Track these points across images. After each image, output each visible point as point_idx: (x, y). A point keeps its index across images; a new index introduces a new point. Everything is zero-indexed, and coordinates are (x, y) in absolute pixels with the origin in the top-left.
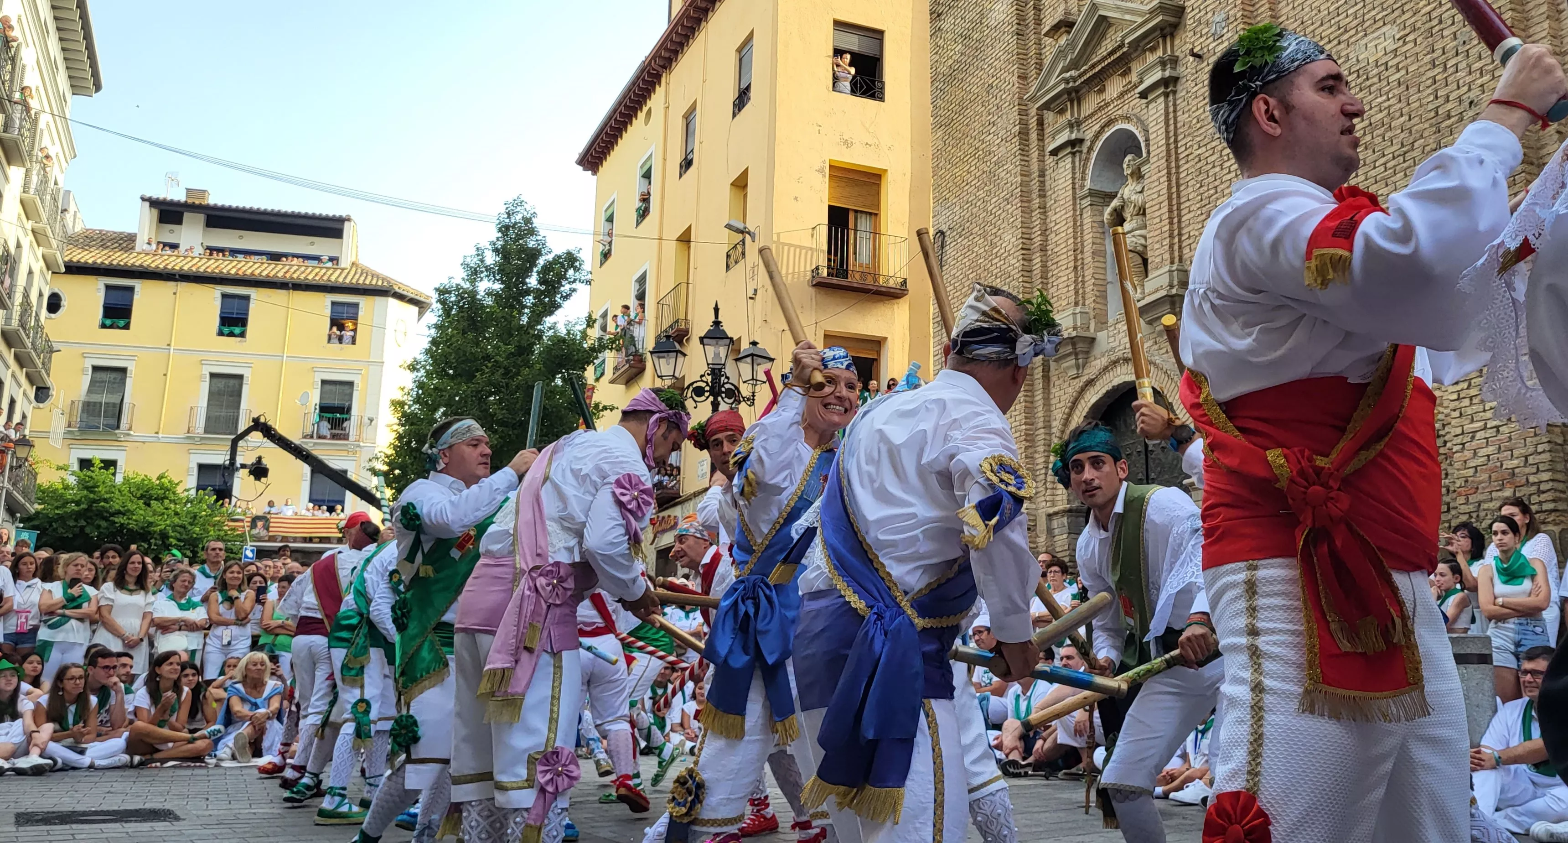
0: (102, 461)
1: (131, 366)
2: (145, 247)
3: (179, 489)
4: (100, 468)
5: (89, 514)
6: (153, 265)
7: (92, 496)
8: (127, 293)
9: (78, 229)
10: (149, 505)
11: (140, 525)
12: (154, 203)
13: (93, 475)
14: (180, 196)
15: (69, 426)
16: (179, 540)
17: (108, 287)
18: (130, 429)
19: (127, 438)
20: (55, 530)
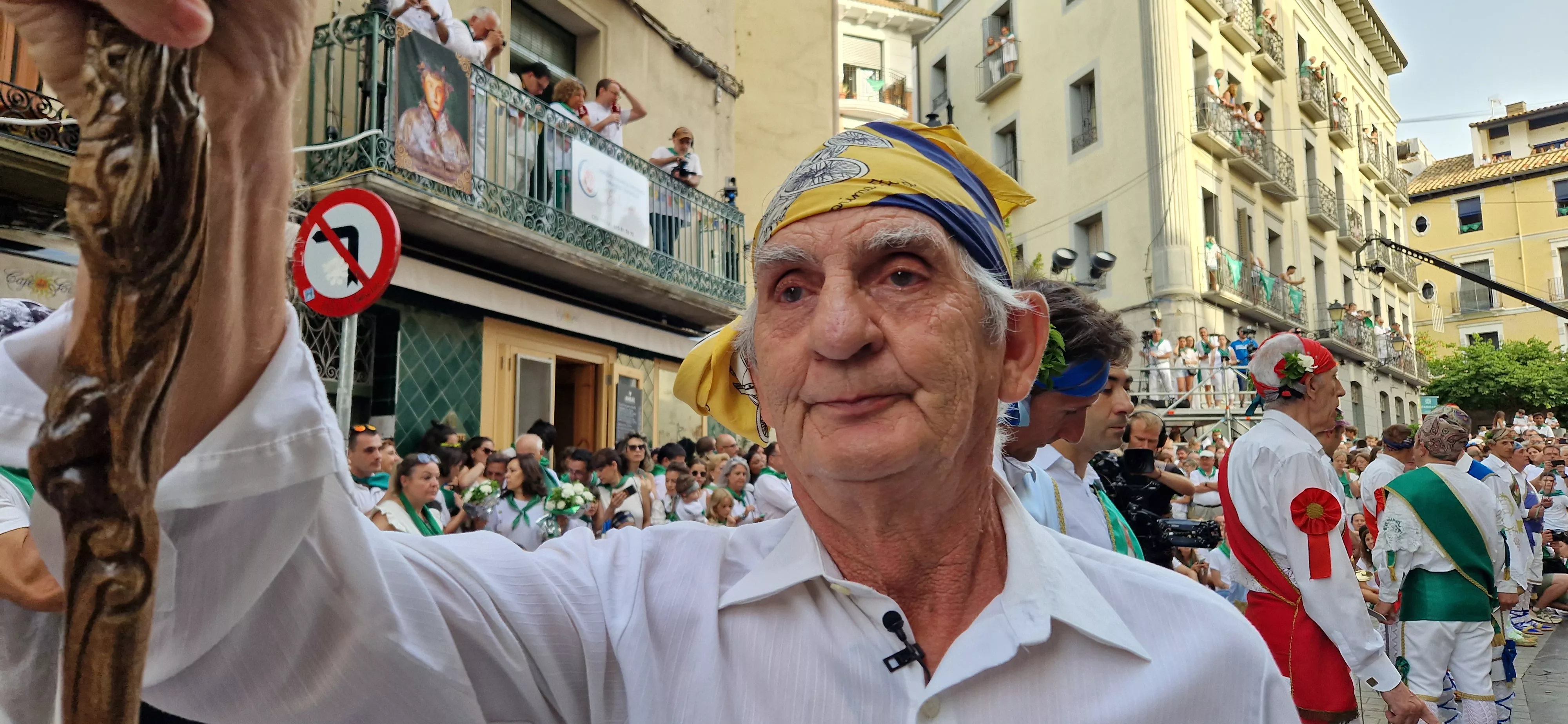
0: (1481, 335)
1: (1490, 257)
2: (1483, 162)
3: (1550, 348)
4: (1481, 341)
5: (1478, 378)
6: (1489, 176)
7: (1477, 364)
8: (1475, 202)
9: (1430, 164)
10: (1525, 364)
11: (1522, 381)
12: (1480, 126)
13: (1475, 348)
14: (1502, 114)
15: (1454, 312)
16: (1558, 390)
17: (1459, 202)
18: (1502, 306)
19: (1502, 313)
20: (1455, 392)
